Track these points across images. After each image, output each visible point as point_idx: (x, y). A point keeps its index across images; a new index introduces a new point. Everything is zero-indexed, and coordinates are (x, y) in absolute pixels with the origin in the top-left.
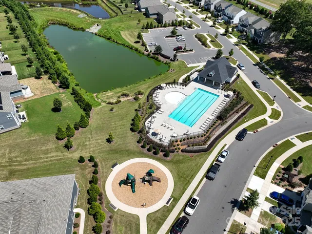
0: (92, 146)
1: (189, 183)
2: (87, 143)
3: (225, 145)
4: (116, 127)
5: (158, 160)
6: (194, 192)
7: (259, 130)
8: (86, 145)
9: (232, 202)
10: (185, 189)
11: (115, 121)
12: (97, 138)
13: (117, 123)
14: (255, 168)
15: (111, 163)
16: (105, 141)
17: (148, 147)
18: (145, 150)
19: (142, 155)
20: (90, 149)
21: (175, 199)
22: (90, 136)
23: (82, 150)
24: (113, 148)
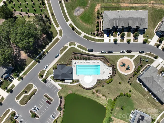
0: (125, 86)
1: (117, 56)
2: (125, 88)
3: (98, 53)
4: (114, 86)
5: (116, 67)
6: (119, 53)
7: (84, 47)
8: (126, 87)
9: (116, 44)
10: (120, 55)
11: (113, 88)
12: (122, 87)
13: (113, 87)
14: (101, 43)
15: (126, 77)
16: (121, 84)
17: (115, 72)
18: (116, 72)
19: (118, 71)
20: (126, 86)
21: (124, 56)
22: (123, 89)
23: (128, 87)
24: (121, 80)
